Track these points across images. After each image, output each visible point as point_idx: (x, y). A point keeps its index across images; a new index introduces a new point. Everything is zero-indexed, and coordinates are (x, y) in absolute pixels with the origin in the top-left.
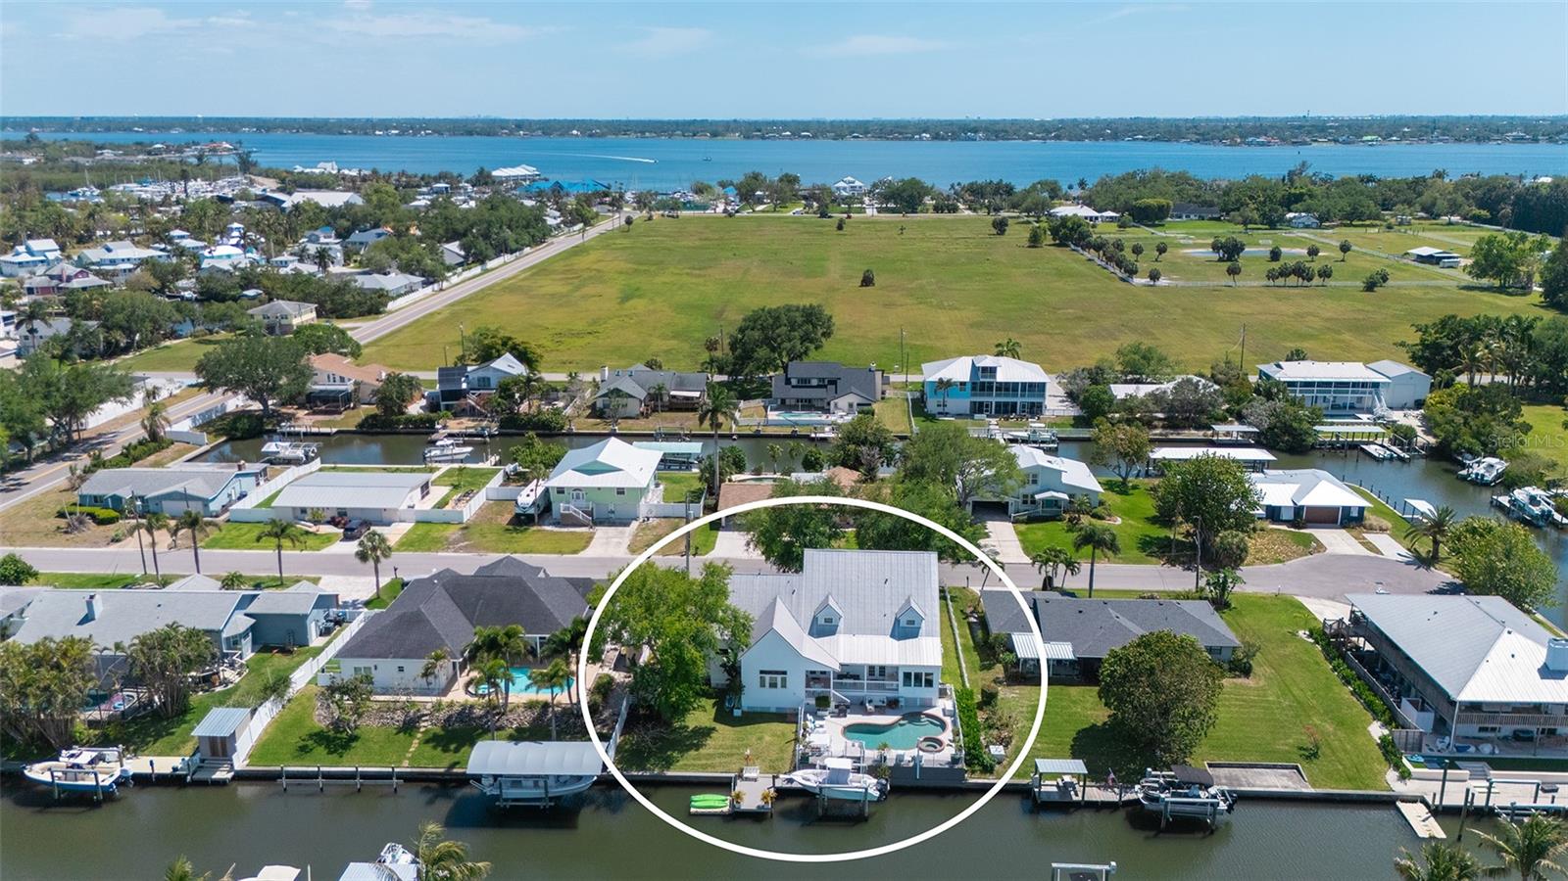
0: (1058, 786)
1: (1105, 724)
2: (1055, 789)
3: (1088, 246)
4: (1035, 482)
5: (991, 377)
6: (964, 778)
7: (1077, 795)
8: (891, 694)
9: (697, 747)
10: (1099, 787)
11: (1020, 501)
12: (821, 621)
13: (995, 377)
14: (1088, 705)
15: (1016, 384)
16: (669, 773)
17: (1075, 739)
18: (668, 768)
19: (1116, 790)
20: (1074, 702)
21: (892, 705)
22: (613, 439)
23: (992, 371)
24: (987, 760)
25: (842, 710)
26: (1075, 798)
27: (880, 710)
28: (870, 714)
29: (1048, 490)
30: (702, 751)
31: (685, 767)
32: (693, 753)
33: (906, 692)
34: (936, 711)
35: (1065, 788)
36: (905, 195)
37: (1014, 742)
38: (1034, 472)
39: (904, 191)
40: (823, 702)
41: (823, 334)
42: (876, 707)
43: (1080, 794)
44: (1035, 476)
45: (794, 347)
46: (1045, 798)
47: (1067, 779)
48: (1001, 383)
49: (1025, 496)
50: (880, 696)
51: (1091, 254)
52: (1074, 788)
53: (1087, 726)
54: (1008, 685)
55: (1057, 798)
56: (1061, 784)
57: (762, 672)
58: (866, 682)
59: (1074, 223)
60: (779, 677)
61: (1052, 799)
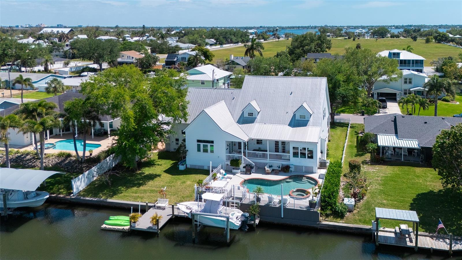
0: (395, 233)
1: (440, 191)
2: (393, 235)
3: (449, 42)
4: (410, 83)
5: (397, 57)
6: (318, 220)
7: (411, 241)
8: (285, 163)
9: (139, 185)
10: (432, 237)
11: (403, 93)
12: (246, 115)
13: (399, 57)
14: (429, 179)
15: (409, 61)
16: (110, 200)
17: (414, 200)
18: (112, 197)
19: (448, 241)
20: (418, 176)
21: (285, 169)
22: (210, 65)
23: (398, 54)
24: (339, 207)
25: (249, 169)
26: (409, 244)
27: (274, 172)
28: (268, 174)
29: (418, 87)
30: (141, 188)
31: (122, 198)
32: (135, 188)
33: (295, 162)
34: (315, 176)
35: (402, 235)
36: (380, 32)
37: (365, 198)
38: (410, 77)
39: (379, 31)
40: (235, 163)
41: (327, 48)
42: (273, 170)
43: (414, 240)
44: (410, 79)
45: (311, 48)
46: (382, 242)
47: (404, 227)
48: (402, 60)
49: (405, 90)
50: (278, 163)
51: (451, 43)
52: (409, 235)
53: (426, 192)
54: (371, 165)
55: (393, 243)
56: (398, 231)
57: (199, 141)
58: (268, 153)
59: (443, 35)
60: (209, 145)
61: (388, 243)
